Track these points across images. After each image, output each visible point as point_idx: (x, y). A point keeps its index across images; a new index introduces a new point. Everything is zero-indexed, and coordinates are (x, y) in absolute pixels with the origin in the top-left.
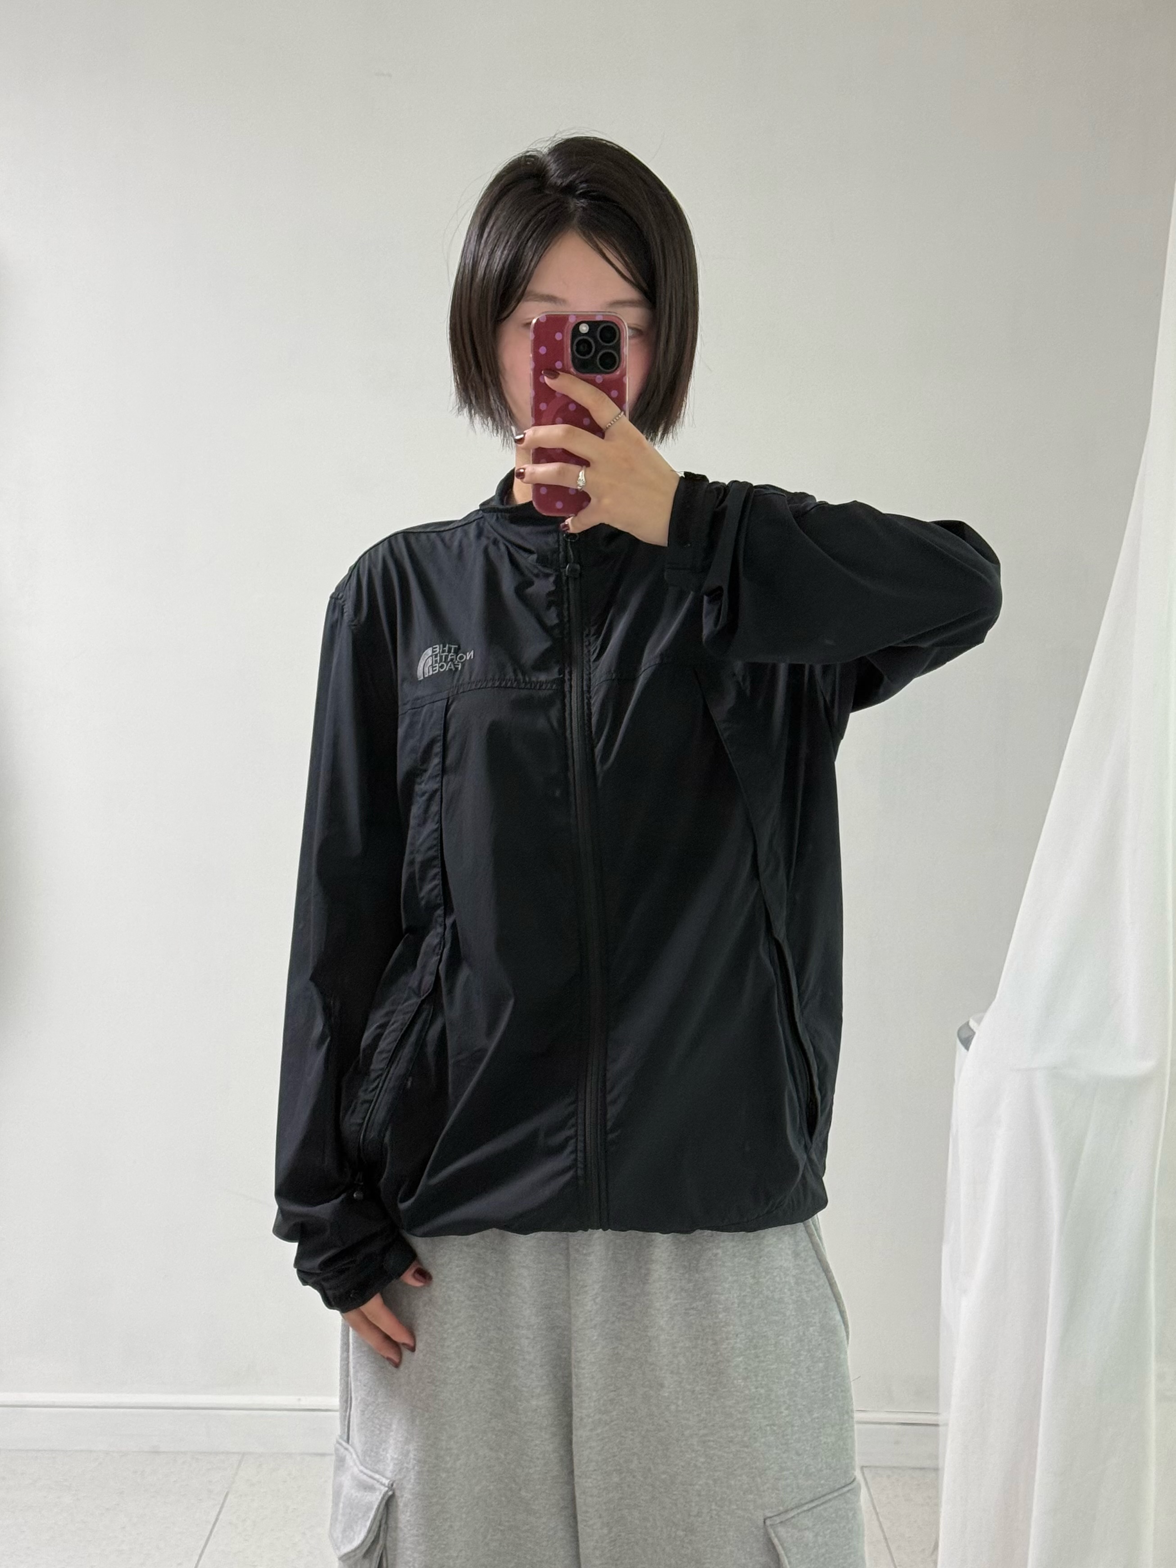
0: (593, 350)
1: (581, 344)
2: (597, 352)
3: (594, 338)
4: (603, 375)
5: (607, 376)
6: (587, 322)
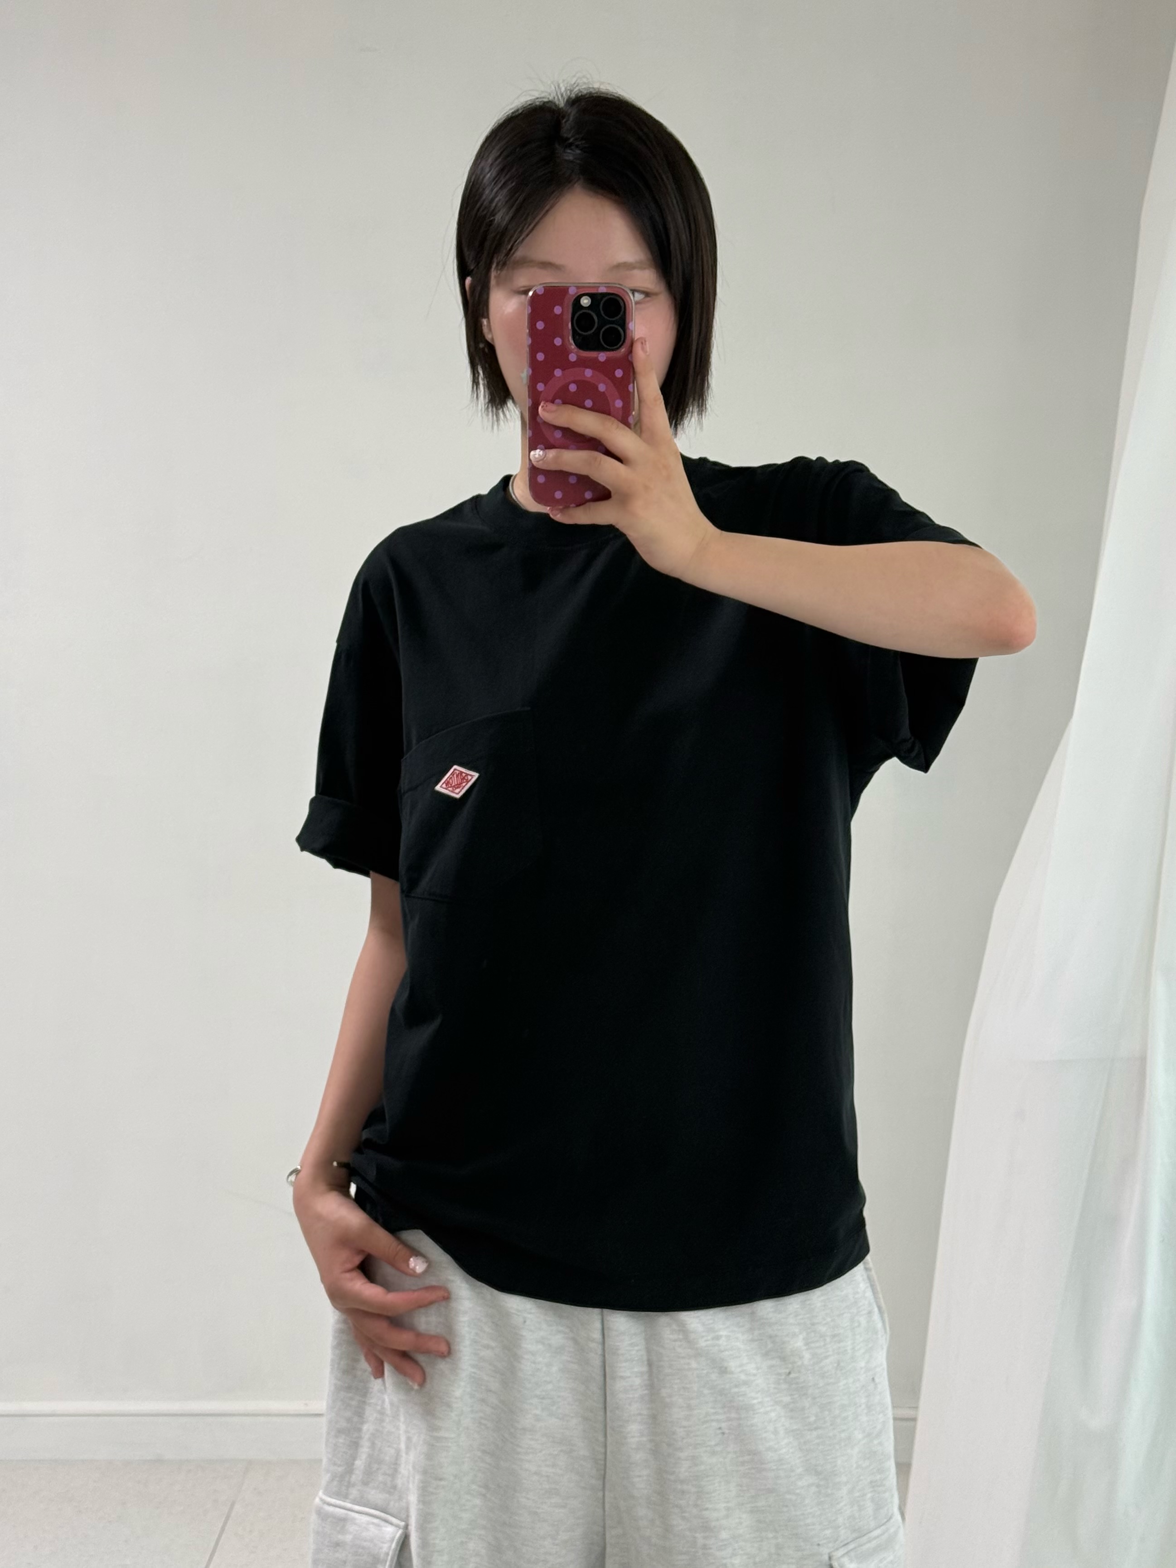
0: (596, 326)
1: (583, 319)
2: (599, 328)
3: (597, 312)
4: (606, 352)
5: (611, 354)
6: (591, 296)
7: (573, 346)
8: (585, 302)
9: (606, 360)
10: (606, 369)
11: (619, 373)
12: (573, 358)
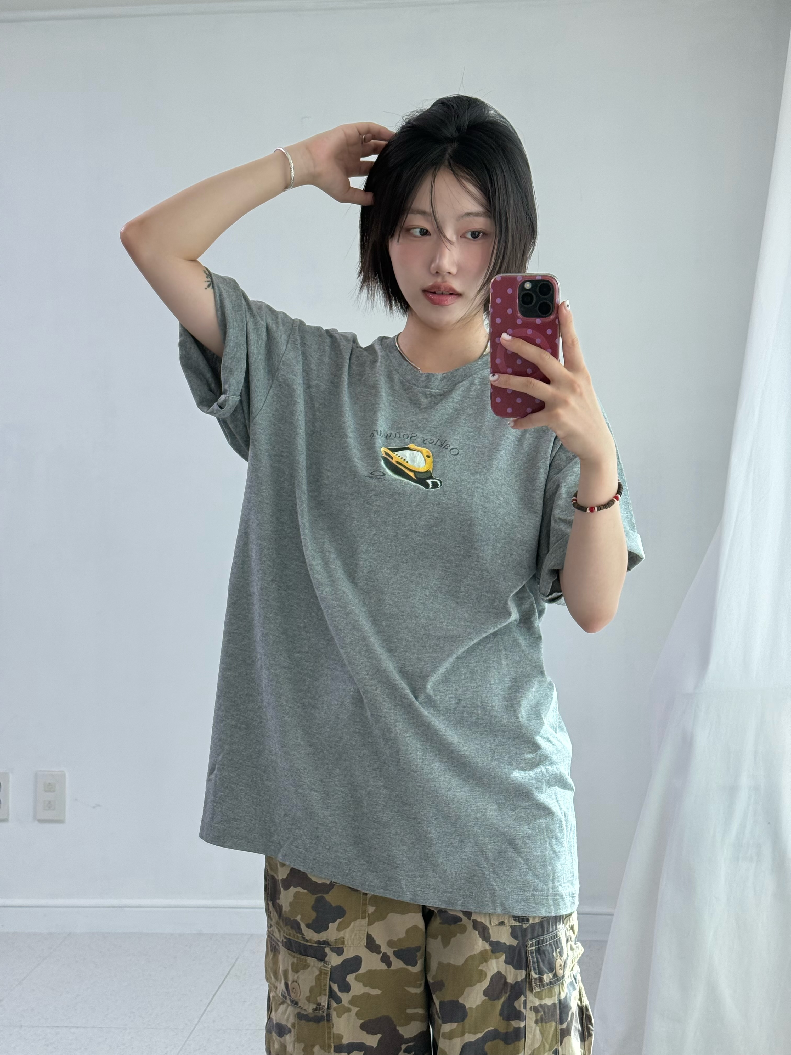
0: (534, 302)
1: (526, 297)
2: (537, 303)
3: (535, 292)
4: (541, 319)
5: (544, 319)
6: (530, 281)
7: (519, 315)
8: (528, 286)
9: (542, 323)
10: (540, 329)
11: (549, 332)
12: (519, 322)
